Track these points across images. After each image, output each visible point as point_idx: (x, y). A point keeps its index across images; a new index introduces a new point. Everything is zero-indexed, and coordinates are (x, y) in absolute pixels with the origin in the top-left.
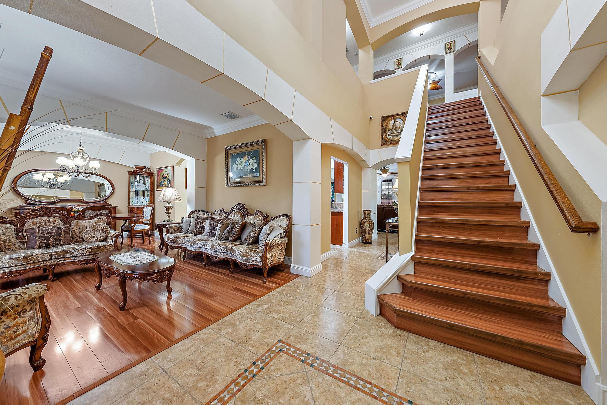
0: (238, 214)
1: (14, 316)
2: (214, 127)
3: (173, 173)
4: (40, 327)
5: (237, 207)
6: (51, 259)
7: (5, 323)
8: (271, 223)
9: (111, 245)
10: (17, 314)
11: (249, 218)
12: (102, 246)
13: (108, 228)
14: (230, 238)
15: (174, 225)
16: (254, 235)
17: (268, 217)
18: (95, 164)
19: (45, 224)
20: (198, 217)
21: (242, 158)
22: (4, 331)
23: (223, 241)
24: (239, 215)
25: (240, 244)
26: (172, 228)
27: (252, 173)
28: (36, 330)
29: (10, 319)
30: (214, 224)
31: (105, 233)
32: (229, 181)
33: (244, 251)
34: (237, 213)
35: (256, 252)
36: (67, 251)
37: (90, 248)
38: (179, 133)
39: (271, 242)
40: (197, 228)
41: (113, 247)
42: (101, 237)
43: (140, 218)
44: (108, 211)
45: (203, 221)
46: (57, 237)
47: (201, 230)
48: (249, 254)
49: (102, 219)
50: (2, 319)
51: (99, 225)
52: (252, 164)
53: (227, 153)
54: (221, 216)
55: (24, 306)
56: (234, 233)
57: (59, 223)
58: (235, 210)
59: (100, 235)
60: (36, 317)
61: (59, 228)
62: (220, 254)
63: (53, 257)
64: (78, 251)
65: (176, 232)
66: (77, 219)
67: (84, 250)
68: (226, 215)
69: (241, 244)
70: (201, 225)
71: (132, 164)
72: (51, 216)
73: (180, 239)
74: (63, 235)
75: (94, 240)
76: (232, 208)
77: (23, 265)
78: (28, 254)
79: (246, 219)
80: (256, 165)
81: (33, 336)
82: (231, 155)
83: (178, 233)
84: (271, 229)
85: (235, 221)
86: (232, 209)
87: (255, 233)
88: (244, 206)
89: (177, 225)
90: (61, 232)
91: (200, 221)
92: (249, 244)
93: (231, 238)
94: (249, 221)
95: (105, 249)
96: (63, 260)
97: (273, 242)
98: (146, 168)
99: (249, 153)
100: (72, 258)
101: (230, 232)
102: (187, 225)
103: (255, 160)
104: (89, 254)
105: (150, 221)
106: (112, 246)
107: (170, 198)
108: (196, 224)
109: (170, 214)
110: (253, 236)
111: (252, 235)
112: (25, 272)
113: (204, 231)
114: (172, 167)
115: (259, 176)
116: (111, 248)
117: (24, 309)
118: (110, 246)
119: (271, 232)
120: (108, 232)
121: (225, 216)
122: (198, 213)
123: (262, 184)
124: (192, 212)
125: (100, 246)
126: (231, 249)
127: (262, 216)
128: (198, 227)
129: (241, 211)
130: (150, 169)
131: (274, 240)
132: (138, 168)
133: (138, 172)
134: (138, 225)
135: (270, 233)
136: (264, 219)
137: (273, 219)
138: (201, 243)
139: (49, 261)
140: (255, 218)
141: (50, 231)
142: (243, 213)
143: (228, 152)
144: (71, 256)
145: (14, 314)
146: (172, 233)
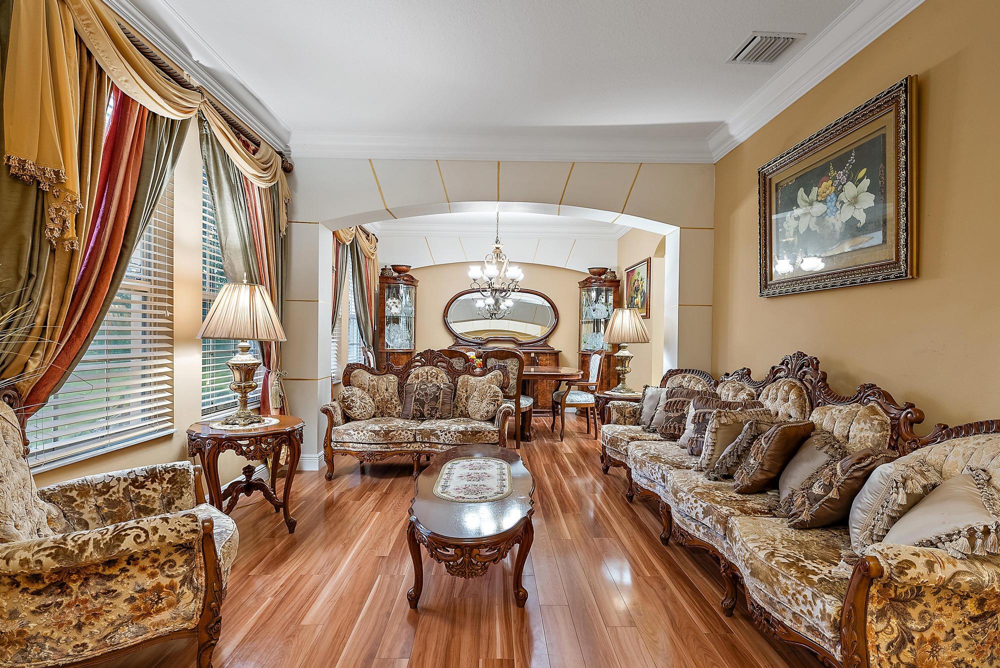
0: (788, 393)
1: (152, 570)
2: (729, 121)
3: (649, 275)
4: (201, 605)
5: (789, 366)
6: (415, 441)
7: (136, 580)
8: (932, 453)
9: (495, 431)
10: (157, 567)
11: (829, 413)
12: (480, 432)
13: (500, 395)
14: (736, 476)
15: (624, 402)
16: (827, 492)
17: (919, 421)
18: (515, 273)
19: (427, 379)
20: (681, 386)
21: (815, 189)
22: (136, 595)
23: (716, 479)
24: (792, 396)
25: (770, 510)
26: (620, 410)
27: (854, 236)
28: (193, 608)
29: (145, 575)
30: (704, 416)
31: (494, 405)
32: (771, 279)
33: (762, 555)
34: (786, 388)
35: (811, 583)
36: (432, 432)
37: (461, 432)
38: (640, 167)
39: (894, 563)
40: (668, 418)
41: (496, 438)
42: (488, 412)
43: (576, 378)
44: (517, 360)
45: (685, 401)
46: (433, 403)
47: (677, 426)
48: (776, 575)
49: (496, 376)
50: (128, 570)
51: (489, 387)
52: (854, 201)
53: (765, 184)
54: (737, 391)
55: (170, 554)
56: (752, 461)
57: (443, 379)
58: (780, 377)
59: (487, 409)
60: (196, 581)
61: (439, 388)
62: (693, 524)
63: (418, 438)
64: (446, 434)
65: (626, 421)
66: (466, 374)
67: (452, 433)
68: (753, 391)
69: (771, 512)
70: (677, 412)
71: (583, 266)
72: (436, 366)
73: (623, 444)
74: (441, 400)
75: (478, 417)
76: (773, 368)
77: (384, 444)
78: (390, 427)
79: (815, 417)
80: (868, 200)
81: (189, 619)
82: (777, 190)
83: (631, 424)
84: (916, 486)
85: (777, 414)
86: (774, 371)
87: (831, 484)
88: (814, 363)
89: (631, 403)
90: (440, 394)
91: (676, 401)
92: (802, 527)
93: (742, 478)
94: (826, 425)
95: (484, 439)
96: (429, 447)
97: (912, 573)
98: (608, 270)
99: (839, 162)
100: (440, 446)
101: (741, 456)
102: (651, 408)
103: (866, 182)
104: (459, 442)
105: (596, 386)
106: (496, 434)
107: (623, 335)
108: (669, 407)
109: (626, 375)
110: (823, 496)
111: (817, 490)
112: (387, 456)
113: (684, 429)
114: (648, 261)
115: (884, 242)
116: (493, 438)
117: (170, 561)
118: (493, 435)
119: (915, 501)
120: (499, 403)
121: (748, 395)
122: (684, 377)
123: (895, 272)
124: (671, 373)
125: (476, 431)
126: (724, 521)
127: (887, 413)
128: (671, 417)
129: (801, 380)
130: (614, 272)
131: (920, 562)
132: (594, 273)
133: (593, 281)
134: (575, 394)
135: (904, 511)
136: (895, 427)
137: (947, 432)
138: (657, 468)
139: (413, 445)
140: (852, 418)
141: (428, 391)
142: (807, 388)
143: (768, 181)
144: (437, 441)
145: (151, 566)
146: (617, 422)
